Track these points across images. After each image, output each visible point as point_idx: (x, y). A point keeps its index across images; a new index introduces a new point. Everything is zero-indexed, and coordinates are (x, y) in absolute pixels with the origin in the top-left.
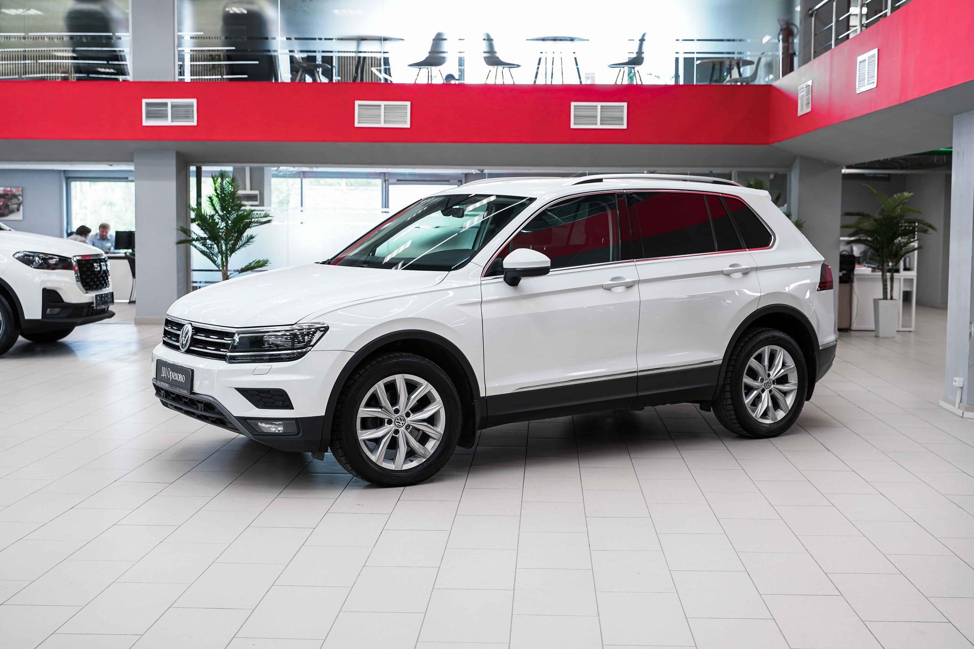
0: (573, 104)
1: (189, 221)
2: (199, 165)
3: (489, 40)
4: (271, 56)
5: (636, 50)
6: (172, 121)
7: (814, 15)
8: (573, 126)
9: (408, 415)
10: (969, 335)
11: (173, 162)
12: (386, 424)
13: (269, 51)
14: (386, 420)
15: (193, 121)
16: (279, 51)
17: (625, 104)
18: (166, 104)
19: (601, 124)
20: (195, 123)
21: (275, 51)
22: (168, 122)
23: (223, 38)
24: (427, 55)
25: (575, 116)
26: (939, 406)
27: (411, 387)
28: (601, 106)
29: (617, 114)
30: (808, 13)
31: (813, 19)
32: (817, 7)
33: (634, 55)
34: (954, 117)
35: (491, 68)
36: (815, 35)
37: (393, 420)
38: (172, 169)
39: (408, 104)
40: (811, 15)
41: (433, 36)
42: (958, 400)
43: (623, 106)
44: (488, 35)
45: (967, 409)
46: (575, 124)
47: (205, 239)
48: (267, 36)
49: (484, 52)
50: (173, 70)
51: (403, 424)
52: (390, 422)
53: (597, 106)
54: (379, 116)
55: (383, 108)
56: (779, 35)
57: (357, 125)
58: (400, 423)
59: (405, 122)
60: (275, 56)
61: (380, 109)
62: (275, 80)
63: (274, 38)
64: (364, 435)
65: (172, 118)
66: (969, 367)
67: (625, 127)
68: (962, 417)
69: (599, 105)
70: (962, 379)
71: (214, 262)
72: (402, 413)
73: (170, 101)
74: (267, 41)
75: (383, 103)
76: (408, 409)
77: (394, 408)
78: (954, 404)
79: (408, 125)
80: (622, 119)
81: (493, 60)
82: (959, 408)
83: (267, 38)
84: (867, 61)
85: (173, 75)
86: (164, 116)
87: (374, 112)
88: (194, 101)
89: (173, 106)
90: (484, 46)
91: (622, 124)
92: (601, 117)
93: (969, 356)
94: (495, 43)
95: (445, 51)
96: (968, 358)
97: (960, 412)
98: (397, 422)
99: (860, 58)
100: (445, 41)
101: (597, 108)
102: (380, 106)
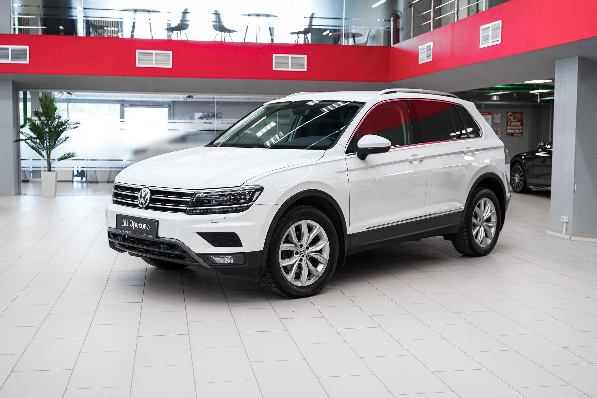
0: (274, 55)
1: (20, 127)
2: (25, 90)
3: (217, 14)
4: (74, 20)
5: (308, 23)
6: (11, 61)
7: (413, 6)
8: (274, 69)
9: (307, 248)
10: (573, 191)
11: (11, 87)
12: (295, 255)
13: (72, 16)
14: (295, 252)
15: (27, 61)
16: (79, 16)
17: (305, 56)
18: (7, 49)
19: (291, 68)
20: (28, 62)
21: (76, 16)
22: (9, 61)
23: (41, 7)
24: (179, 22)
25: (275, 63)
26: (547, 234)
27: (310, 229)
28: (291, 57)
29: (300, 62)
30: (409, 5)
31: (412, 9)
32: (414, 2)
33: (307, 27)
34: (556, 61)
35: (218, 32)
36: (414, 18)
37: (299, 252)
38: (10, 93)
39: (171, 52)
40: (411, 6)
41: (183, 11)
42: (564, 230)
43: (304, 57)
44: (216, 11)
45: (573, 235)
46: (275, 68)
47: (35, 138)
48: (71, 6)
49: (213, 22)
50: (10, 27)
51: (305, 254)
52: (297, 253)
53: (288, 57)
54: (152, 60)
55: (154, 55)
56: (391, 17)
57: (137, 65)
58: (303, 254)
59: (169, 64)
60: (76, 20)
61: (153, 56)
62: (76, 35)
63: (76, 8)
64: (284, 263)
65: (12, 58)
66: (574, 210)
67: (305, 70)
68: (570, 240)
69: (290, 56)
70: (568, 217)
71: (41, 154)
72: (304, 246)
73: (10, 47)
74: (71, 9)
75: (154, 52)
76: (307, 245)
77: (300, 244)
78: (561, 232)
79: (171, 66)
80: (303, 65)
81: (220, 27)
82: (565, 234)
83: (71, 8)
84: (491, 28)
85: (10, 30)
86: (7, 57)
87: (148, 57)
88: (27, 47)
89: (12, 51)
90: (213, 18)
91: (304, 68)
92: (291, 64)
93: (573, 204)
94: (222, 17)
95: (188, 20)
96: (573, 205)
97: (568, 237)
98: (301, 253)
99: (482, 27)
100: (188, 14)
101: (288, 59)
102: (152, 53)
